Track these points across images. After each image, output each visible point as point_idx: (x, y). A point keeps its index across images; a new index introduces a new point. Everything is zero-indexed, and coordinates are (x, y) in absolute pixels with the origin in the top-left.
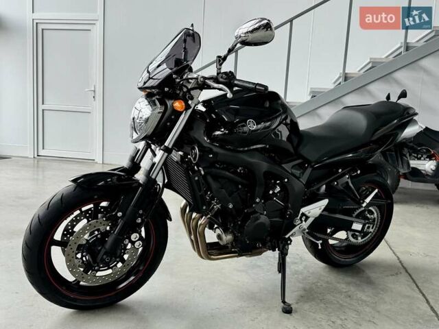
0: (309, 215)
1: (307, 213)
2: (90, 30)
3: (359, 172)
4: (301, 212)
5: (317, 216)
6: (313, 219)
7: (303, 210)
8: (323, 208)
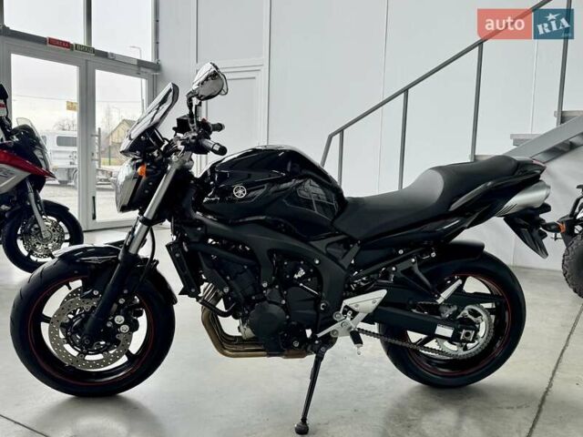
0: (356, 309)
1: (353, 306)
2: (254, 78)
3: (433, 255)
4: (343, 305)
5: (371, 311)
6: (365, 315)
7: (347, 302)
8: (378, 301)
